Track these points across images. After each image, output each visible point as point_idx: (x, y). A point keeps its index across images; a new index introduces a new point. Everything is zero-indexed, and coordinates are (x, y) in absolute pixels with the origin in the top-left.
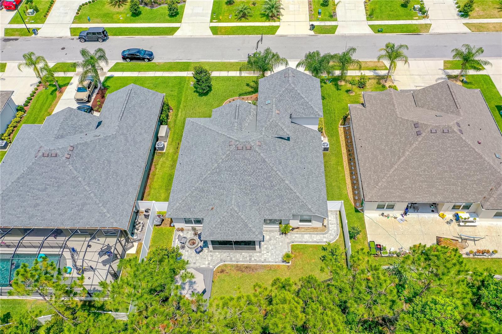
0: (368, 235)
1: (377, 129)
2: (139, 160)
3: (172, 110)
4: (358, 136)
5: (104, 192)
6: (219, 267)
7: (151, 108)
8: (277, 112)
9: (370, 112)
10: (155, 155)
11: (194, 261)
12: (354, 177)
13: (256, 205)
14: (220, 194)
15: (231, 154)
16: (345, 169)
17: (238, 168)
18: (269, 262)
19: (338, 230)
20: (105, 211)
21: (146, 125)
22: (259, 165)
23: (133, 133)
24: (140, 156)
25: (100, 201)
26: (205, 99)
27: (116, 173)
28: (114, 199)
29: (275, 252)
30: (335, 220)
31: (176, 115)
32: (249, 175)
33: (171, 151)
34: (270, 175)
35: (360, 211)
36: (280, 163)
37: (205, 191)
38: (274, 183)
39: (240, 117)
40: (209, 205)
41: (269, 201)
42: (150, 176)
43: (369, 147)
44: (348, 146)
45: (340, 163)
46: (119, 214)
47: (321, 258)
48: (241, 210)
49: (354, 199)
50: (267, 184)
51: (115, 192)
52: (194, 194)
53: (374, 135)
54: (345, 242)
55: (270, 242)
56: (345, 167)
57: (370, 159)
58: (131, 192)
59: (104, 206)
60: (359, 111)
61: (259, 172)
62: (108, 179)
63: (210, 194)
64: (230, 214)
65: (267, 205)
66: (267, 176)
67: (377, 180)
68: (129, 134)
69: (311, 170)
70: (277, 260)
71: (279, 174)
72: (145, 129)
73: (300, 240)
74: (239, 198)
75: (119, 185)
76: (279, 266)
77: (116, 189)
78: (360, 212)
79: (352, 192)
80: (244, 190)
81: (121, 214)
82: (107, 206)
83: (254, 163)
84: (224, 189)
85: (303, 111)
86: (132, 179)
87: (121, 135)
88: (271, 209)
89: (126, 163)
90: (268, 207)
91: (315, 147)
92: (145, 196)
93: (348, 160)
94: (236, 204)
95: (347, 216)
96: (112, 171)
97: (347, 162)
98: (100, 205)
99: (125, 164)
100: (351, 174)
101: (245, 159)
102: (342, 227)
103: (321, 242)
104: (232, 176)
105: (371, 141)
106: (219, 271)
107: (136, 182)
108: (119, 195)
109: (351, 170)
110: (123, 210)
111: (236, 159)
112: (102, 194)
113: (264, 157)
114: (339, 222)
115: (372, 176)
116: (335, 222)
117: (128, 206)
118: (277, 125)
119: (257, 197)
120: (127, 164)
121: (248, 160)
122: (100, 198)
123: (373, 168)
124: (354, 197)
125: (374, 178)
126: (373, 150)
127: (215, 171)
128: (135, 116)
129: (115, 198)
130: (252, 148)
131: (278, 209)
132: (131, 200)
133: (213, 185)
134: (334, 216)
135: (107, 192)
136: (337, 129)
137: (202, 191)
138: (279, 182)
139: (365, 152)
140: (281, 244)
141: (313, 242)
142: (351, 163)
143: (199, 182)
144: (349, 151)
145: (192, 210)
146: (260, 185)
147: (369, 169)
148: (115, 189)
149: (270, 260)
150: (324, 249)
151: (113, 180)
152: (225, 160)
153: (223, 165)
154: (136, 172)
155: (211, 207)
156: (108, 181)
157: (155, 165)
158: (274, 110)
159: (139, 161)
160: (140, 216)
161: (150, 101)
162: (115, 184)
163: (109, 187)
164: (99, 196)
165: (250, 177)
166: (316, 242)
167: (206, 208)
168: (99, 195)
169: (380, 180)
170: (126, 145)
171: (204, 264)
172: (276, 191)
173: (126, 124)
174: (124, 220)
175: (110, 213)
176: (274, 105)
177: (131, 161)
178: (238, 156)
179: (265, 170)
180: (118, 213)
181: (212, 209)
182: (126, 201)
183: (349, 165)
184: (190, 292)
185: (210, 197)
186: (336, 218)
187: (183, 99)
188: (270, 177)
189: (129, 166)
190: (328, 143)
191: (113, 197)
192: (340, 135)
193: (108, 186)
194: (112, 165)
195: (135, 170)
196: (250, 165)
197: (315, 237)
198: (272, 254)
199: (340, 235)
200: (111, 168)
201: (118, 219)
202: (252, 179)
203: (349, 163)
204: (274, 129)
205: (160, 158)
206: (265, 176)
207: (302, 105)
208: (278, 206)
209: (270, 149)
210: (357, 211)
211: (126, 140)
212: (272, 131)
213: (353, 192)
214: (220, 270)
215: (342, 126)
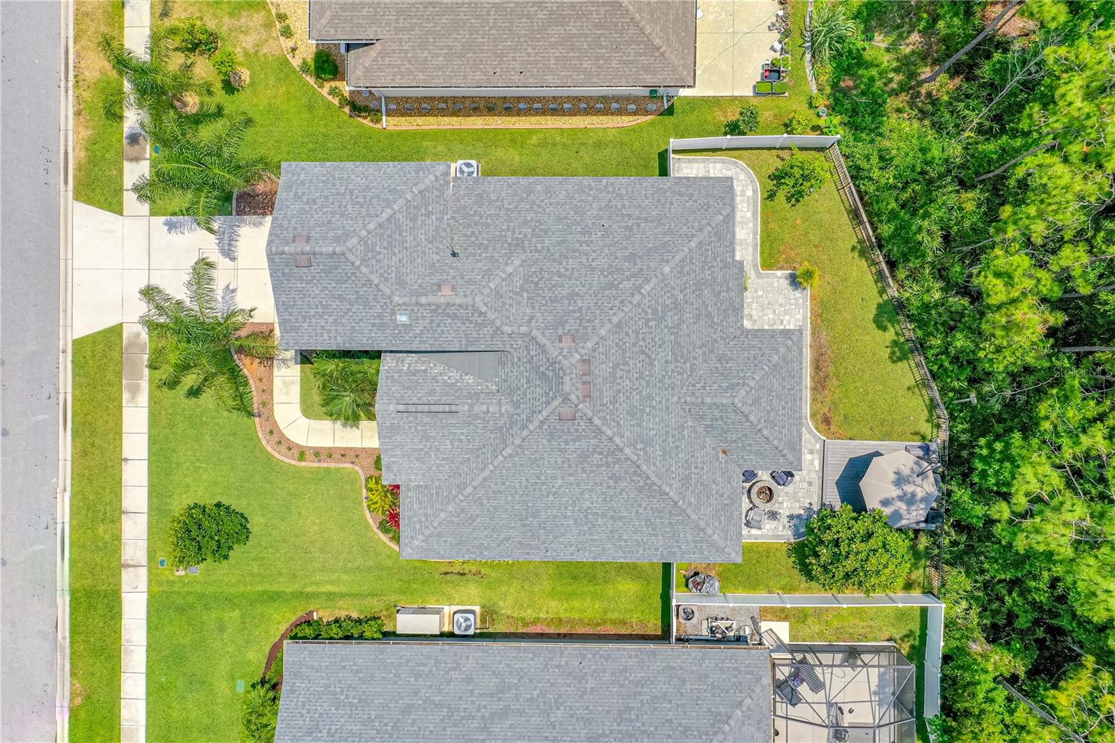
0: (736, 94)
1: (473, 21)
2: (559, 666)
3: (311, 613)
4: (479, 76)
5: (687, 729)
6: (817, 428)
7: (357, 671)
8: (446, 290)
9: (399, 30)
10: (491, 630)
11: (805, 485)
12: (566, 106)
13: (716, 345)
14: (692, 435)
15: (601, 414)
16: (537, 127)
17: (634, 393)
18: (804, 318)
19: (723, 162)
20: (738, 713)
21: (431, 671)
22: (627, 339)
23: (473, 702)
24: (546, 666)
25: (715, 733)
26: (262, 520)
27: (621, 713)
28: (698, 698)
29: (781, 305)
30: (695, 165)
31: (331, 596)
32: (652, 364)
33: (473, 590)
34: (650, 311)
35: (670, 103)
36: (610, 285)
37: (687, 472)
38: (668, 302)
39: (449, 399)
40: (718, 460)
41: (709, 315)
42: (563, 631)
43: (530, 50)
44: (460, 110)
45: (517, 138)
46: (735, 677)
47: (793, 205)
48: (741, 381)
49: (635, 113)
50: (672, 319)
51: (678, 702)
52: (692, 500)
53: (492, 32)
54: (751, 149)
55: (755, 317)
56: (533, 127)
57: (572, 54)
58: (664, 665)
59: (725, 718)
60: (386, 63)
61: (644, 340)
62: (645, 728)
63: (692, 460)
64: (753, 408)
65: (716, 320)
66: (653, 319)
67: (642, 46)
68: (479, 710)
69: (601, 209)
70: (801, 301)
71: (648, 288)
72: (447, 673)
73: (750, 249)
74: (707, 388)
75: (654, 698)
76: (813, 298)
77: (670, 702)
78: (673, 105)
79: (614, 118)
80: (685, 375)
81: (735, 673)
82: (723, 710)
83: (624, 351)
84: (682, 426)
85: (434, 218)
86: (625, 670)
87: (489, 733)
88: (725, 311)
89: (581, 697)
90: (721, 317)
91: (516, 194)
92: (629, 632)
93: (509, 115)
94: (728, 395)
95: (682, 136)
96: (619, 725)
97: (514, 119)
98: (726, 728)
99: (585, 697)
100: (555, 112)
101: (613, 374)
102: (714, 150)
103: (755, 202)
104: (654, 407)
105: (509, 43)
106: (826, 428)
107: (630, 657)
108: (683, 691)
109: (543, 112)
110: (721, 669)
111: (614, 401)
112: (696, 733)
113: (609, 326)
114: (699, 157)
115: (625, 58)
116: (702, 165)
117: (707, 661)
118: (498, 294)
119: (698, 343)
120: (584, 693)
121: (615, 366)
122: (707, 734)
123: (604, 51)
124: (630, 114)
125: (633, 54)
126: (542, 43)
127: (642, 453)
128: (408, 710)
129: (694, 698)
130: (587, 357)
131: (725, 294)
132: (686, 657)
133: (674, 456)
134: (683, 165)
135: (684, 721)
136: (391, 135)
137: (686, 480)
138: (666, 289)
139: (541, 66)
140: (760, 293)
141: (756, 219)
142: (520, 110)
143: (667, 490)
144: (476, 109)
145: (726, 502)
146: (672, 337)
147: (601, 62)
148: (668, 706)
149: (799, 317)
150: (771, 196)
151: (645, 717)
152: (615, 430)
153: (627, 434)
154: (602, 664)
155: (721, 455)
156: (652, 729)
157: (526, 624)
158: (442, 300)
159: (563, 663)
160: (689, 632)
161: (329, 679)
162: (655, 709)
163: (670, 721)
164: (704, 737)
165: (656, 363)
166: (755, 213)
167: (723, 466)
168: (700, 738)
169: (646, 39)
170: (520, 713)
171: (812, 462)
172: (687, 298)
173: (445, 728)
174: (747, 662)
175: (739, 699)
176: (423, 300)
177: (569, 685)
178: (605, 394)
179: (640, 323)
180: (733, 680)
181: (724, 452)
182: (694, 669)
183: (525, 115)
184: (918, 480)
185: (699, 460)
186: (690, 161)
187: (259, 588)
188: (655, 312)
189: (588, 686)
190: (460, 162)
191: (694, 702)
192: (415, 128)
193: (667, 724)
194: (600, 732)
195: (593, 667)
196: (626, 364)
197: (743, 214)
198: (786, 313)
199: (734, 157)
200: (611, 732)
201: (748, 676)
202: (660, 356)
203: (519, 113)
204: (508, 302)
205: (503, 615)
206: (652, 323)
207: (414, 219)
208: (719, 293)
209: (574, 311)
210: (670, 111)
211: (504, 713)
212: (511, 305)
213: (612, 114)
214: (823, 427)
215: (384, 118)
